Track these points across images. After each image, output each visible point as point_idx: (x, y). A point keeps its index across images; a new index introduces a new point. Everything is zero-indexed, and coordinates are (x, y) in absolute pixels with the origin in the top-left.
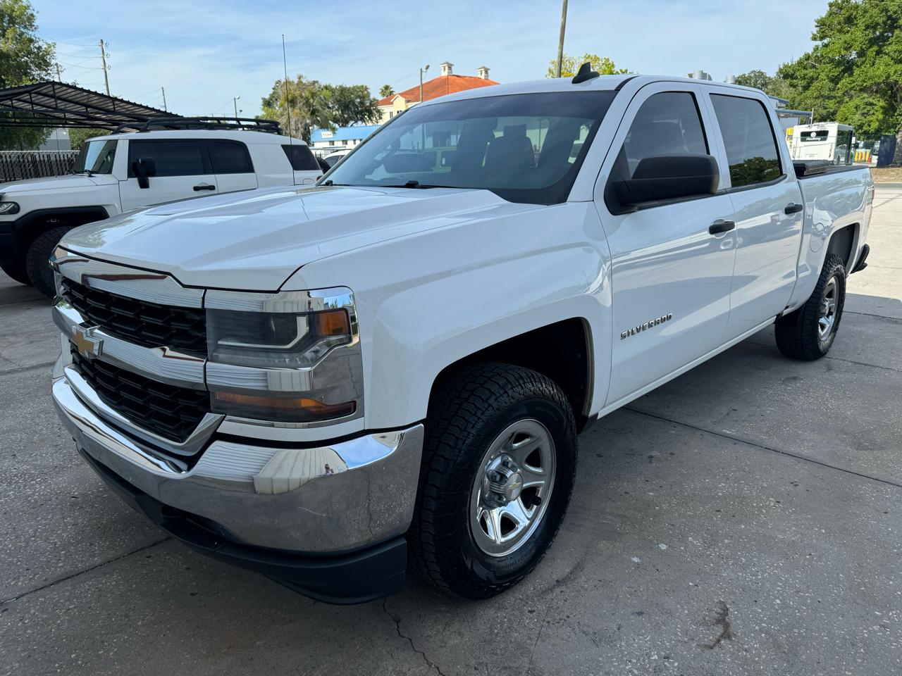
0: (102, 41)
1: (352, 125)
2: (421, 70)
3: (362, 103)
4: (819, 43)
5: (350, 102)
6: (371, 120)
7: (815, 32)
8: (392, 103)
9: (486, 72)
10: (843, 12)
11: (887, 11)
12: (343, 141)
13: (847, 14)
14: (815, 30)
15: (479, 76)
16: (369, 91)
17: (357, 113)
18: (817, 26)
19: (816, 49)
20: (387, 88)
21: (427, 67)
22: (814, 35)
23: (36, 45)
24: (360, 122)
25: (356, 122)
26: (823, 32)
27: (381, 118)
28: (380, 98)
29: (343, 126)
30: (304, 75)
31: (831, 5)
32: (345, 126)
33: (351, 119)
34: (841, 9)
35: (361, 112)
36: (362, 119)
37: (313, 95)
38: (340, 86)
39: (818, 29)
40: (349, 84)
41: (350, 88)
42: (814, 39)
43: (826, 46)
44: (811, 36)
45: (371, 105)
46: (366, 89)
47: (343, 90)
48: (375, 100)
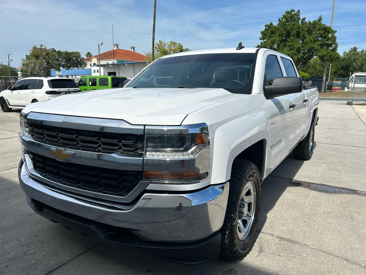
1: (72, 69)
2: (99, 45)
3: (77, 60)
4: (262, 41)
5: (70, 59)
6: (81, 67)
7: (261, 37)
8: (91, 60)
9: (134, 49)
10: (270, 29)
11: (287, 29)
13: (272, 30)
14: (261, 36)
15: (131, 50)
16: (80, 54)
17: (74, 64)
18: (261, 34)
19: (262, 43)
20: (89, 53)
21: (102, 44)
22: (260, 38)
24: (76, 68)
25: (74, 68)
26: (264, 37)
27: (86, 66)
28: (85, 57)
30: (43, 45)
31: (266, 26)
32: (68, 69)
33: (71, 66)
34: (270, 28)
35: (76, 64)
38: (65, 51)
39: (261, 35)
40: (70, 51)
42: (261, 39)
43: (265, 42)
44: (259, 38)
45: (81, 60)
46: (79, 53)
47: (67, 53)
48: (83, 58)
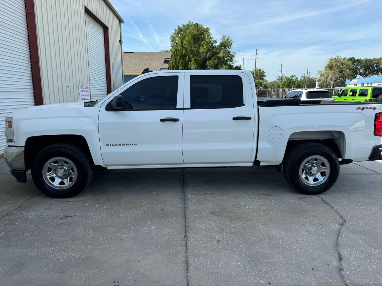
0: (257, 49)
1: (369, 77)
3: (378, 66)
5: (370, 66)
12: (362, 84)
17: (374, 71)
23: (230, 54)
25: (373, 75)
29: (365, 77)
33: (369, 73)
35: (376, 70)
36: (376, 74)
37: (342, 64)
41: (372, 59)
47: (367, 60)
